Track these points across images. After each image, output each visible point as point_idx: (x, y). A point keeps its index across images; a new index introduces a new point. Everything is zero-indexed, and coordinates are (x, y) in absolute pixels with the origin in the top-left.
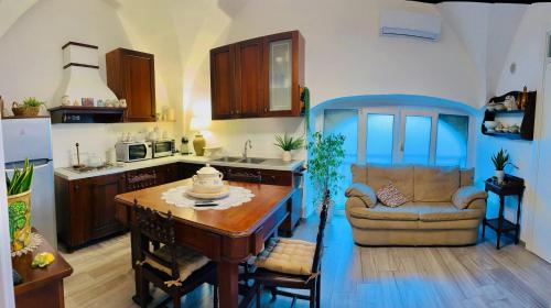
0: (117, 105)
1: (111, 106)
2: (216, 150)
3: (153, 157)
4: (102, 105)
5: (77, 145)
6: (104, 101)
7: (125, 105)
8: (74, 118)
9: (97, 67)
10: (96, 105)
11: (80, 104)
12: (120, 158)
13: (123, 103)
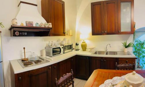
0: (47, 26)
1: (43, 26)
2: (93, 48)
3: (64, 53)
4: (38, 26)
5: (24, 48)
6: (39, 24)
7: (51, 26)
8: (23, 33)
9: (36, 5)
10: (34, 25)
11: (25, 25)
12: (48, 54)
13: (50, 25)
